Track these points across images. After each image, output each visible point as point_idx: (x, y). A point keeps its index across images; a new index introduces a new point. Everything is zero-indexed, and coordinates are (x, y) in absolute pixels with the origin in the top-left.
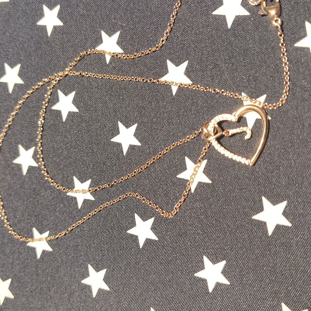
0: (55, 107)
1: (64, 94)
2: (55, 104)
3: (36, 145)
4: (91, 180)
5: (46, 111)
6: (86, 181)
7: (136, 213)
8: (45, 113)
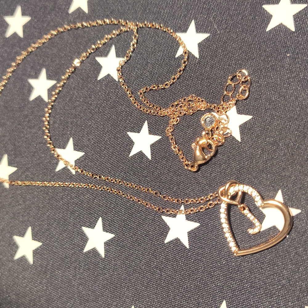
0: (99, 60)
1: (116, 54)
2: (101, 56)
3: (59, 81)
4: (84, 155)
5: (89, 56)
6: (79, 151)
7: (102, 218)
8: (87, 57)
